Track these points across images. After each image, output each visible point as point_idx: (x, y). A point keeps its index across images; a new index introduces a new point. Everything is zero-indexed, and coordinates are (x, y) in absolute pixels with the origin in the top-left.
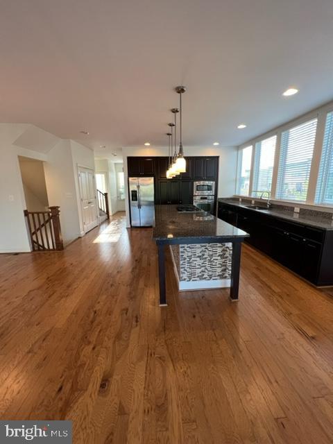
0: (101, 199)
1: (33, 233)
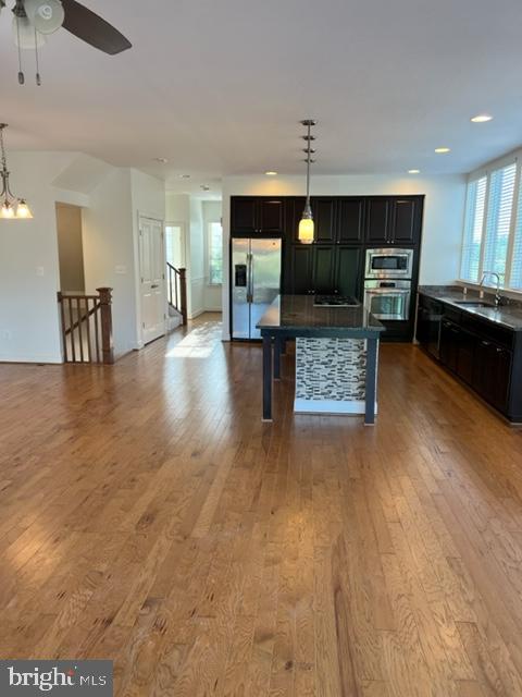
0: (174, 279)
1: (66, 332)
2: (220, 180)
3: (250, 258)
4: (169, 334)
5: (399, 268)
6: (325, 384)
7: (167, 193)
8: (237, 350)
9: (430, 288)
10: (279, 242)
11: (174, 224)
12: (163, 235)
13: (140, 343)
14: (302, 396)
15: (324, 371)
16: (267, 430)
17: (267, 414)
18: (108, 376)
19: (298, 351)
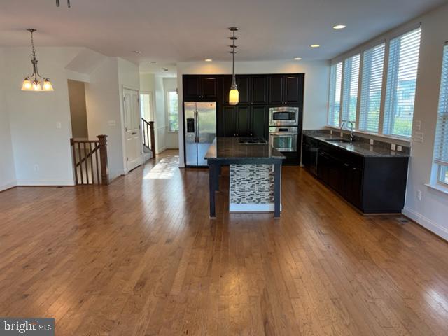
0: (146, 128)
1: (76, 165)
2: (175, 65)
3: (196, 114)
4: (144, 164)
5: (290, 119)
6: (249, 193)
7: (141, 73)
8: (190, 173)
9: (309, 131)
10: (214, 104)
11: (145, 93)
12: (139, 100)
13: (126, 171)
14: (235, 201)
15: (248, 185)
16: (213, 224)
17: (213, 214)
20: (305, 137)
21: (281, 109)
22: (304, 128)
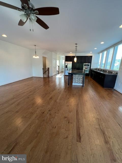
0: (58, 67)
1: (44, 73)
2: (64, 54)
3: (68, 64)
4: (57, 74)
5: (88, 66)
6: (77, 81)
7: (57, 56)
8: (65, 76)
9: (92, 69)
10: (72, 62)
11: (58, 60)
12: (56, 61)
13: (53, 75)
14: (74, 83)
15: (77, 79)
18: (49, 79)
19: (73, 76)
20: (91, 70)
21: (86, 64)
22: (91, 68)
